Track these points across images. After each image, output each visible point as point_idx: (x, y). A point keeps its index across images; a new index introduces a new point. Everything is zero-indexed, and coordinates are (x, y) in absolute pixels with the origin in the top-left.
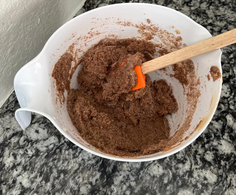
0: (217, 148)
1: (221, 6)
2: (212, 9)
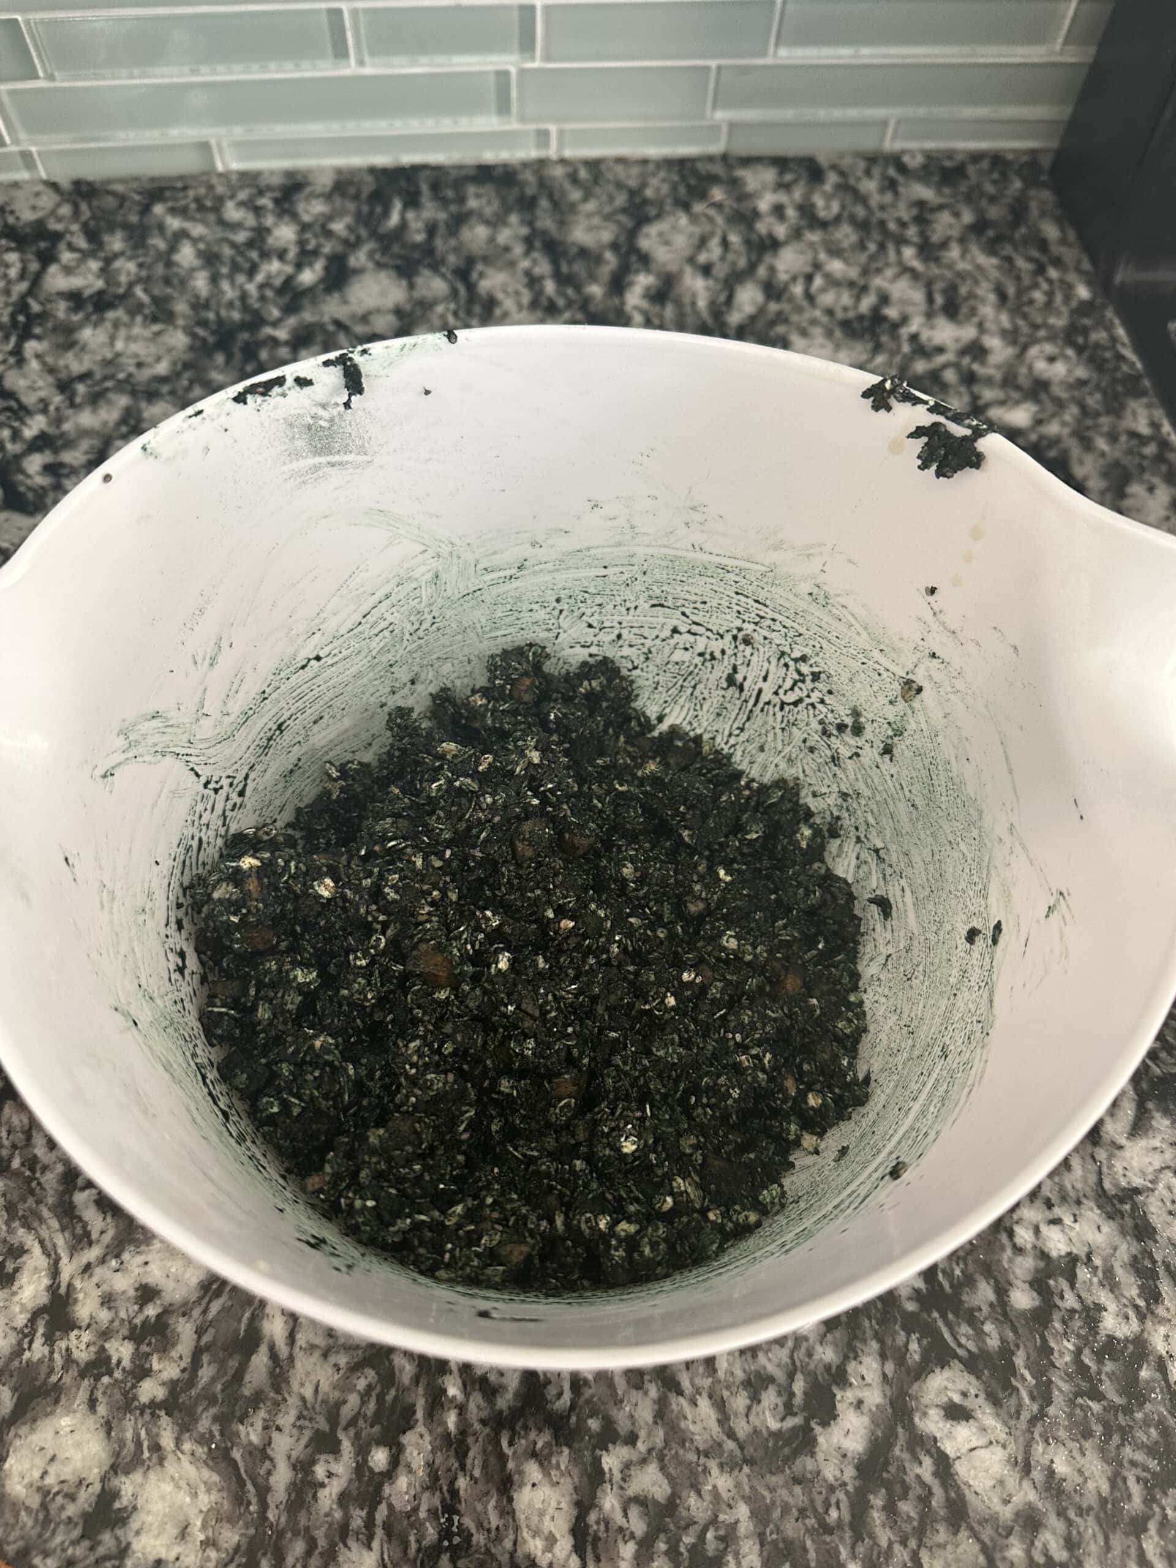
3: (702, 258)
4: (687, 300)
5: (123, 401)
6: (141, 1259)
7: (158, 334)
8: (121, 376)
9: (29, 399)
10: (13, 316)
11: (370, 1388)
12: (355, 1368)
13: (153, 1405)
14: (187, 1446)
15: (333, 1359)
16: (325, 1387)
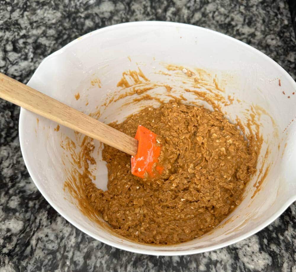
0: (25, 188)
1: (39, 7)
2: (27, 16)
3: (188, 5)
4: (182, 15)
5: (43, 28)
6: (8, 223)
7: (54, 13)
8: (44, 22)
9: (23, 26)
10: (23, 5)
11: (50, 259)
12: (48, 254)
13: (5, 254)
14: (10, 263)
15: (44, 251)
16: (41, 257)
